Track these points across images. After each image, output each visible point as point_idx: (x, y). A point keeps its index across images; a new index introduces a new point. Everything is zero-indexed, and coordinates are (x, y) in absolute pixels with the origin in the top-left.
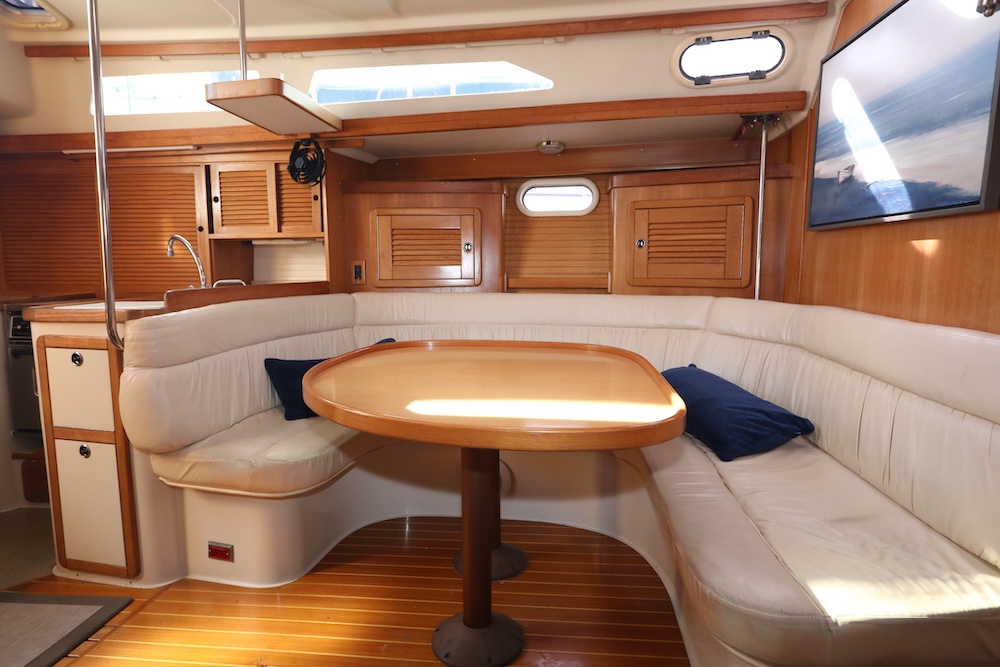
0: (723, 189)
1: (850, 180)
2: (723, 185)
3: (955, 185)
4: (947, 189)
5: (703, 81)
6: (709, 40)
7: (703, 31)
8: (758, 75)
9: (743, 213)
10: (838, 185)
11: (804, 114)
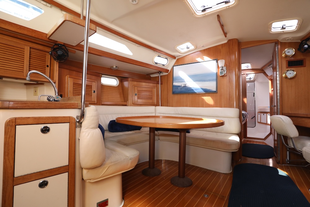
0: (151, 85)
1: (185, 86)
2: (151, 84)
3: (211, 89)
4: (209, 90)
5: (156, 63)
6: (160, 57)
7: (160, 54)
8: (164, 65)
9: (155, 90)
10: (182, 87)
11: (167, 74)
